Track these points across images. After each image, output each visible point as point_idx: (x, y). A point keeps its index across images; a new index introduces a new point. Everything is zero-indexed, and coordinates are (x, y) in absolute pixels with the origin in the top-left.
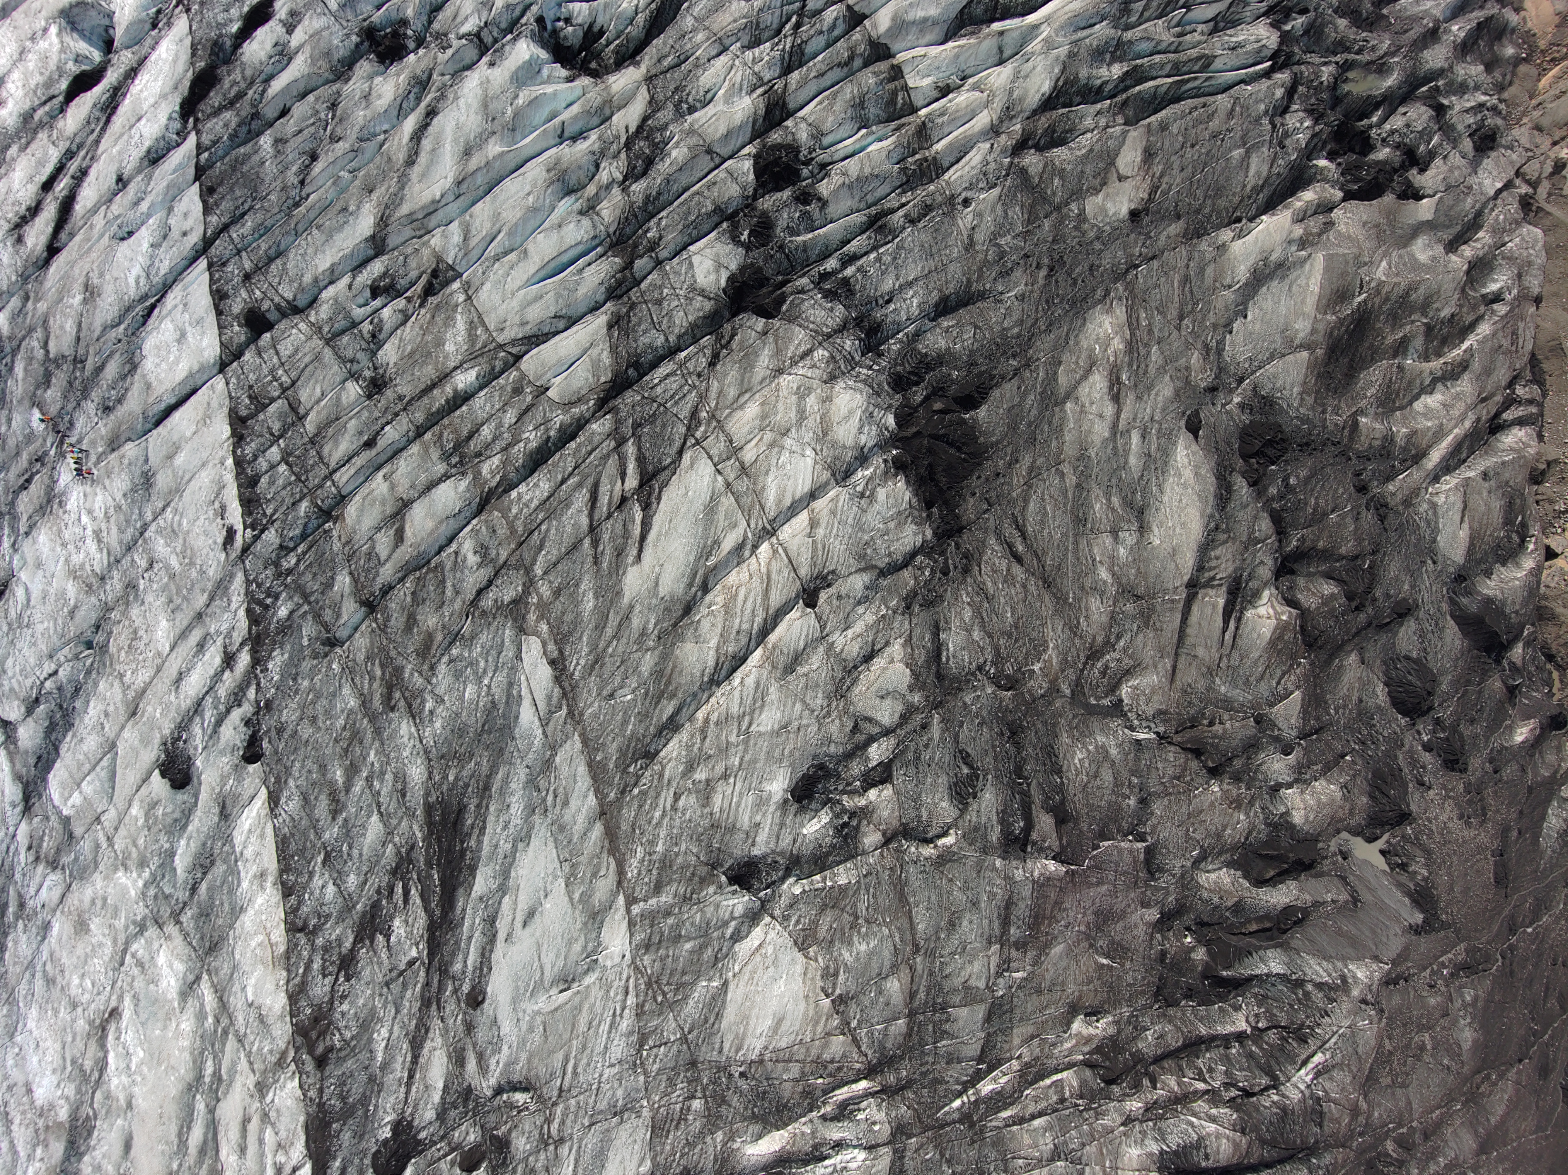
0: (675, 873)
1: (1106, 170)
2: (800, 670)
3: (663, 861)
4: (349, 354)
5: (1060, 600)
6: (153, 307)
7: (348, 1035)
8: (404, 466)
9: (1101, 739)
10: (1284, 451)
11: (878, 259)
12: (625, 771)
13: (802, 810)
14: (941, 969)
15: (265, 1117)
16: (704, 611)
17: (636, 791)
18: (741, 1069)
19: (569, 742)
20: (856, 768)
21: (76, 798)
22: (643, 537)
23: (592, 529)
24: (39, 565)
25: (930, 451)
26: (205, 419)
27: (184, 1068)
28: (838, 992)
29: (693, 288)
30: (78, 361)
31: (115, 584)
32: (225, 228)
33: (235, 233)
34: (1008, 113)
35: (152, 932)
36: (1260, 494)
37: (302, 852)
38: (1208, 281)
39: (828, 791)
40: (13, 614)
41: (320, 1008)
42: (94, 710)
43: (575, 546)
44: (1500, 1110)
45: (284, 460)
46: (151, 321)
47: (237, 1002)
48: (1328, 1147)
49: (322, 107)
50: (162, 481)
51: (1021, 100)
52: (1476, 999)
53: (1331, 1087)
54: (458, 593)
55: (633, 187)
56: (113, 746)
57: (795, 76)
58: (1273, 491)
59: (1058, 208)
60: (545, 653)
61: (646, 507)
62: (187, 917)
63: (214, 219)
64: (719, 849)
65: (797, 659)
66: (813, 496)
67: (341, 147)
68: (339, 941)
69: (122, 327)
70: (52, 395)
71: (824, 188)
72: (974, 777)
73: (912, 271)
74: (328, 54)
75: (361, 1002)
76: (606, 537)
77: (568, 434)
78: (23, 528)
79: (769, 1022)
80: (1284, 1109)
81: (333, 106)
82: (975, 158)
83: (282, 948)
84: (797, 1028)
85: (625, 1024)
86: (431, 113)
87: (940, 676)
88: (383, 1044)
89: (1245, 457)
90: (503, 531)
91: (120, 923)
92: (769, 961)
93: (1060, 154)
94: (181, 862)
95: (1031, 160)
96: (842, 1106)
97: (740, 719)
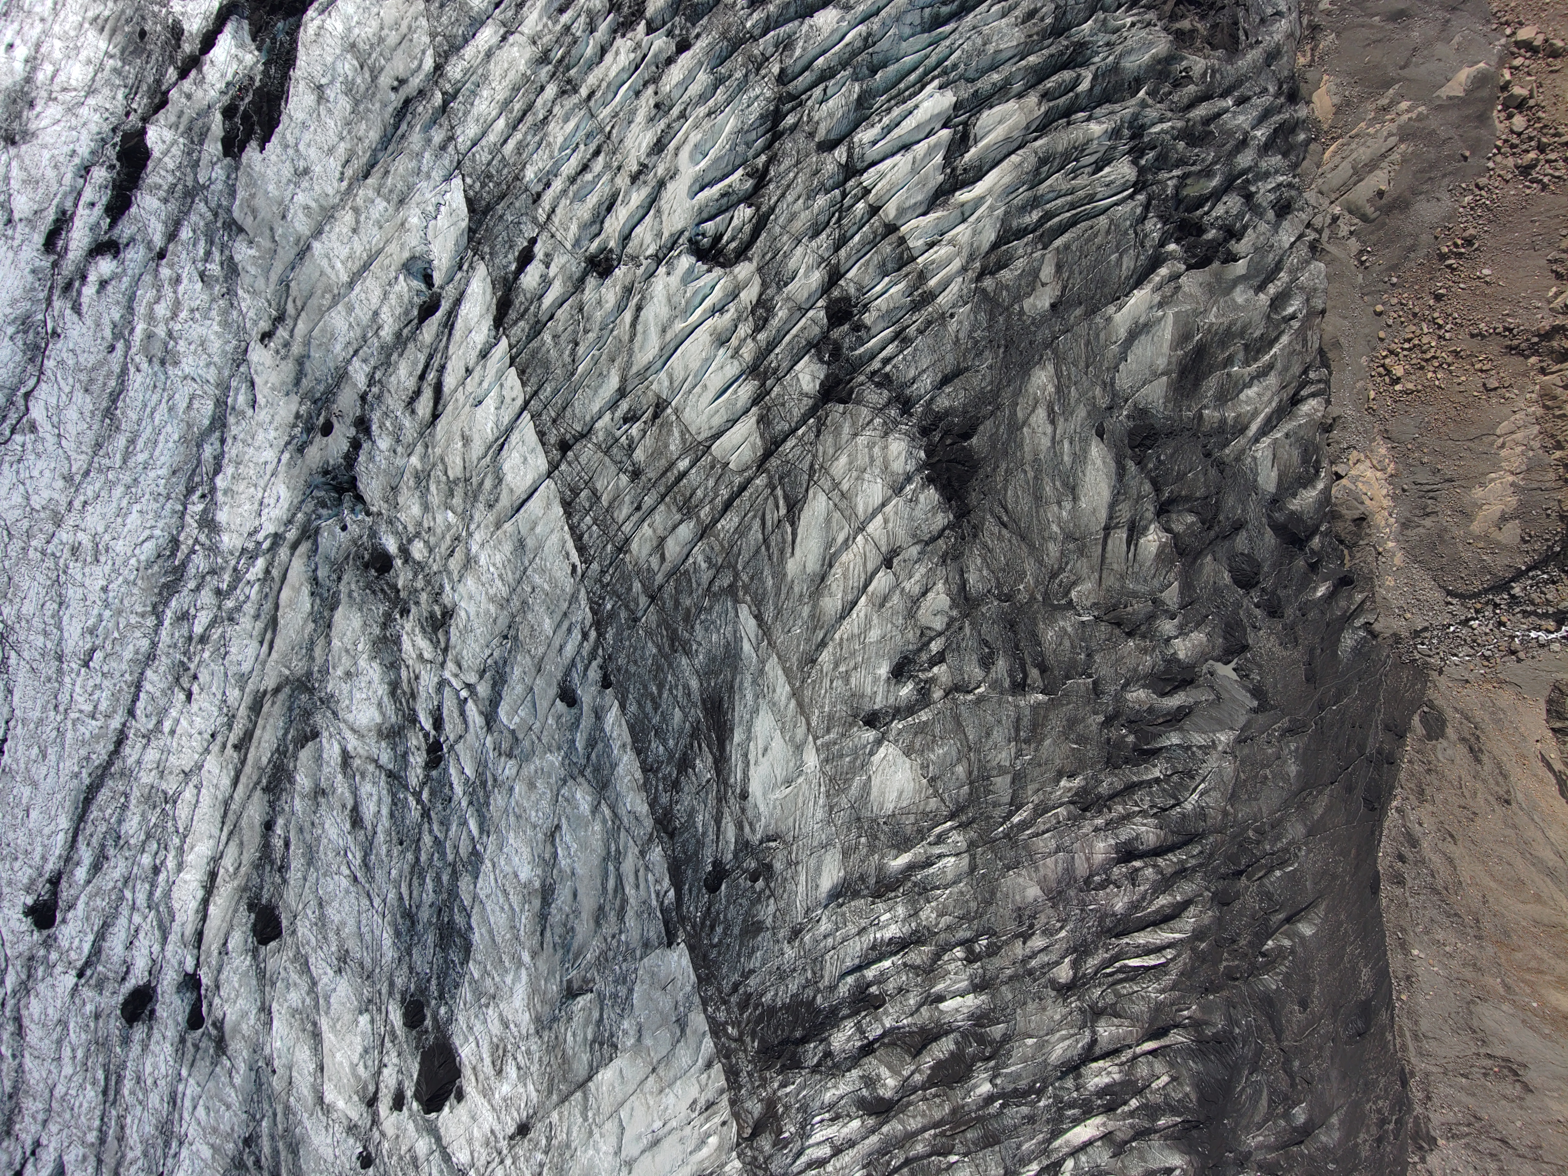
0: (836, 721)
1: (1034, 281)
2: (888, 605)
3: (829, 716)
4: (618, 458)
5: (1032, 547)
6: (503, 445)
7: (683, 820)
8: (659, 517)
9: (1062, 623)
10: (1156, 440)
11: (904, 359)
12: (802, 671)
13: (898, 682)
14: (984, 758)
15: (647, 868)
16: (832, 579)
17: (809, 681)
18: (884, 820)
19: (771, 658)
20: (924, 657)
21: (516, 719)
22: (794, 542)
23: (765, 540)
24: (471, 597)
25: (948, 470)
26: (548, 506)
27: (600, 851)
28: (930, 775)
29: (801, 393)
30: (467, 480)
31: (516, 603)
32: (535, 393)
33: (543, 395)
34: (971, 258)
35: (570, 782)
36: (1142, 469)
37: (643, 731)
38: (1102, 342)
39: (909, 671)
40: (461, 626)
41: (666, 809)
42: (517, 671)
43: (757, 551)
44: (1320, 811)
45: (595, 523)
46: (504, 452)
47: (623, 812)
48: (1211, 833)
49: (574, 312)
50: (530, 543)
51: (978, 248)
52: (1297, 748)
53: (1210, 800)
54: (699, 585)
55: (759, 337)
56: (532, 689)
57: (843, 252)
58: (1151, 466)
59: (1007, 309)
60: (750, 612)
61: (792, 524)
62: (588, 772)
63: (528, 389)
64: (857, 707)
65: (885, 599)
66: (883, 505)
67: (591, 336)
68: (670, 774)
69: (488, 458)
70: (457, 501)
71: (868, 319)
72: (991, 654)
73: (925, 363)
74: (571, 277)
75: (686, 803)
76: (773, 544)
77: (743, 488)
78: (456, 577)
79: (895, 794)
80: (1184, 815)
81: (581, 310)
82: (954, 288)
83: (641, 781)
84: (911, 795)
85: (821, 802)
86: (639, 308)
87: (966, 599)
88: (701, 823)
89: (1132, 448)
90: (717, 548)
91: (553, 780)
92: (891, 763)
93: (1005, 275)
94: (580, 745)
95: (988, 283)
96: (939, 836)
97: (859, 635)
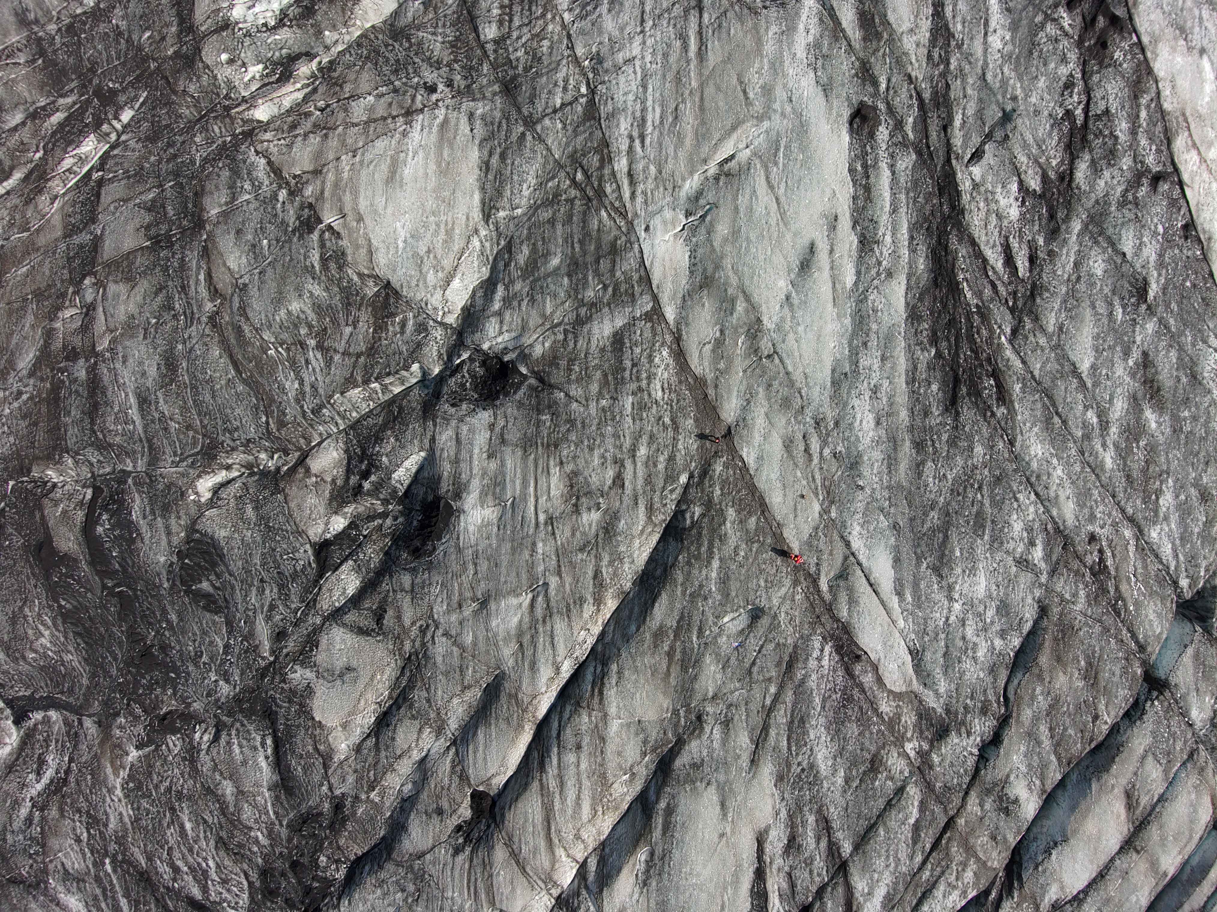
0: (597, 367)
2: (475, 695)
3: (620, 382)
7: (1051, 29)
12: (708, 504)
14: (170, 298)
16: (639, 769)
17: (683, 479)
18: (434, 97)
19: (806, 537)
20: (370, 554)
28: (315, 236)
41: (1100, 63)
43: (863, 839)
54: (1029, 734)
60: (875, 668)
64: (539, 412)
68: (1095, 168)
75: (1042, 83)
76: (819, 863)
79: (407, 172)
83: (1180, 143)
84: (364, 172)
85: (624, 126)
88: (993, 24)
90: (982, 840)
92: (427, 264)
96: (286, 77)
97: (549, 612)
